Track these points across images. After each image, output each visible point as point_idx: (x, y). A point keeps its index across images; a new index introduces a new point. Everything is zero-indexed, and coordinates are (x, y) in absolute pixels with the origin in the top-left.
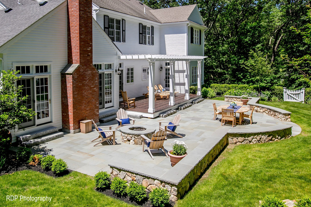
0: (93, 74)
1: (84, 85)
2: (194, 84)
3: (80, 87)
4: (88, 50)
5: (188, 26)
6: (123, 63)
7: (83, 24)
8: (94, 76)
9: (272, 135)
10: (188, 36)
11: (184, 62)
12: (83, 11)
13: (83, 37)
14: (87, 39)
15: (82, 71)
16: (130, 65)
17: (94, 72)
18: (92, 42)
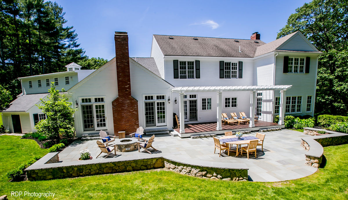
0: (131, 103)
1: (123, 110)
2: (296, 113)
3: (119, 111)
4: (126, 87)
5: (276, 56)
6: (197, 94)
7: (121, 71)
8: (133, 104)
9: (206, 170)
10: (276, 66)
11: (272, 91)
12: (120, 62)
13: (121, 79)
14: (125, 80)
15: (120, 100)
16: (206, 96)
17: (133, 101)
18: (130, 82)
